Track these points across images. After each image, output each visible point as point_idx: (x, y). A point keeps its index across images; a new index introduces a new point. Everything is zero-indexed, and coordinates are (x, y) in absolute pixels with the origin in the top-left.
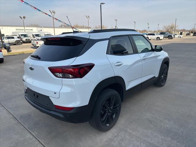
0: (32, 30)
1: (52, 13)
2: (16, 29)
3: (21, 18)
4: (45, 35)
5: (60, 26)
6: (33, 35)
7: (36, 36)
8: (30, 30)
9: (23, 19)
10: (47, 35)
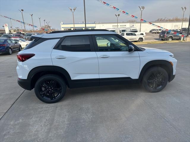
0: (125, 26)
1: (141, 8)
2: (113, 26)
3: (116, 16)
4: (131, 30)
5: (156, 21)
6: (120, 31)
7: (122, 31)
8: (123, 25)
9: (118, 16)
10: (132, 30)
